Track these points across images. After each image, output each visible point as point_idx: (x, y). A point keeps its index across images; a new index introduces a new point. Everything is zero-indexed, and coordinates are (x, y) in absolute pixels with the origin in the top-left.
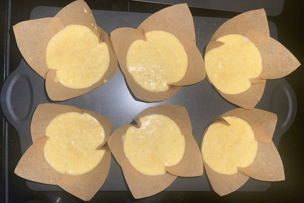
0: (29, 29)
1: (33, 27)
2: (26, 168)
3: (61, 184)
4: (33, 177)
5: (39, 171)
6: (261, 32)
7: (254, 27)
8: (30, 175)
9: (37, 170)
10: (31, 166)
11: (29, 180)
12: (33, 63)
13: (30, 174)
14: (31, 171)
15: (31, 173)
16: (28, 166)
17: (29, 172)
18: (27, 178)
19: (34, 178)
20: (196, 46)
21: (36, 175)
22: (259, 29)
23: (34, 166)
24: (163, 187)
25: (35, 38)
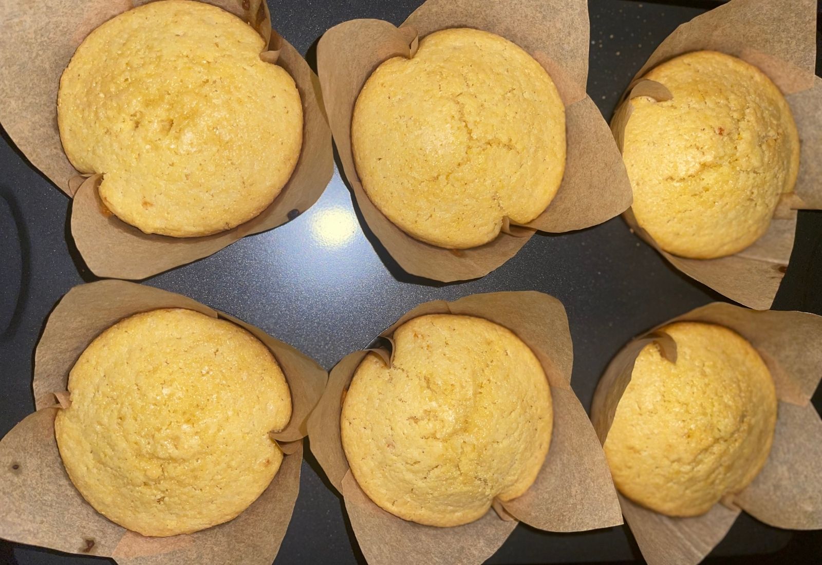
0: (16, 20)
1: (32, 12)
2: (7, 499)
3: (122, 556)
4: (29, 530)
5: (51, 506)
6: (788, 56)
7: (767, 41)
8: (20, 525)
9: (44, 504)
10: (22, 492)
11: (17, 541)
12: (31, 140)
13: (19, 521)
14: (22, 506)
15: (22, 516)
16: (14, 493)
17: (16, 511)
18: (10, 535)
19: (35, 536)
20: (586, 95)
21: (42, 522)
22: (784, 46)
23: (34, 489)
24: (474, 556)
25: (38, 55)
